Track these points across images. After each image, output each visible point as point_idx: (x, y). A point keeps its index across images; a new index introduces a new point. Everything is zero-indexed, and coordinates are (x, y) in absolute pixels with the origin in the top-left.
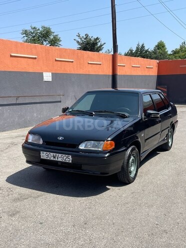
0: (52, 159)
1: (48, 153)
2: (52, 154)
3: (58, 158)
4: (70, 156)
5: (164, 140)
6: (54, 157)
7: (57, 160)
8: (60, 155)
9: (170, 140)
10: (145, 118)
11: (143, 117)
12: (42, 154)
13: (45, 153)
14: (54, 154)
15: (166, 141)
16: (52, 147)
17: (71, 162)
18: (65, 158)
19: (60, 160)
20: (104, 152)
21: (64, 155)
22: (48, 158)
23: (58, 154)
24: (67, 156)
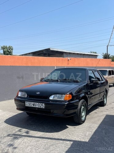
0: (32, 106)
1: (30, 102)
2: (32, 103)
3: (36, 106)
4: (44, 104)
5: (101, 99)
6: (34, 105)
7: (35, 107)
8: (37, 103)
9: (105, 100)
10: (90, 83)
11: (89, 82)
12: (26, 103)
13: (28, 102)
14: (34, 103)
15: (102, 100)
16: (33, 99)
17: (44, 108)
18: (40, 105)
19: (37, 106)
20: (65, 101)
21: (40, 103)
22: (30, 106)
23: (36, 103)
24: (41, 104)
